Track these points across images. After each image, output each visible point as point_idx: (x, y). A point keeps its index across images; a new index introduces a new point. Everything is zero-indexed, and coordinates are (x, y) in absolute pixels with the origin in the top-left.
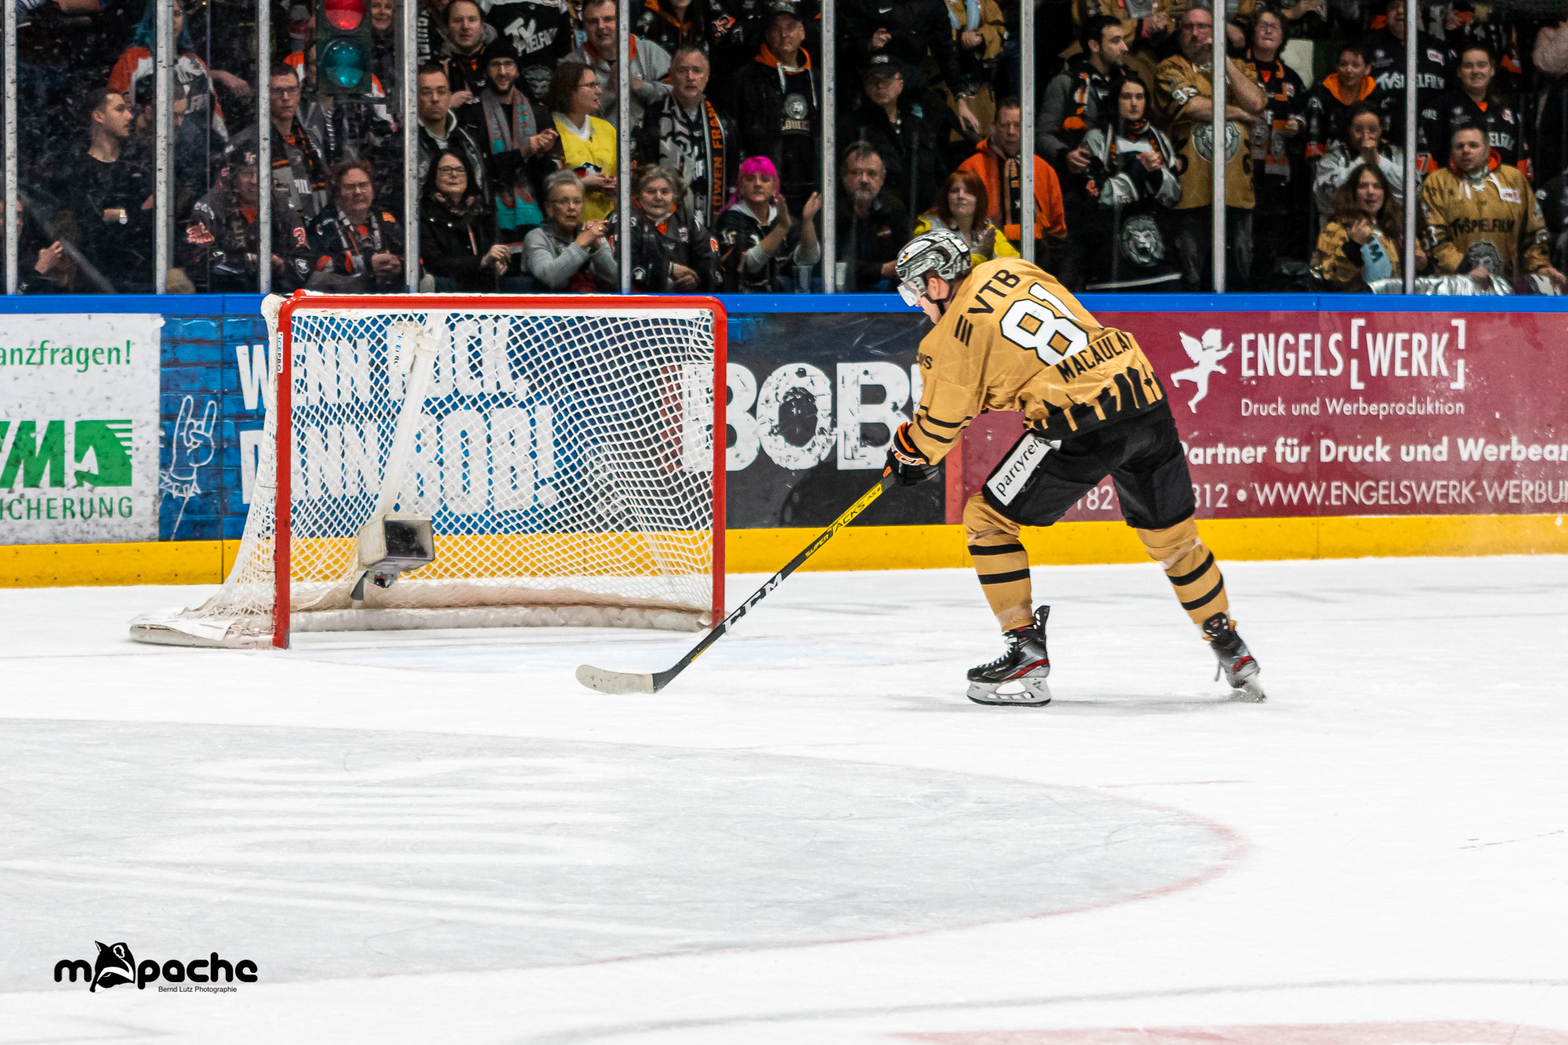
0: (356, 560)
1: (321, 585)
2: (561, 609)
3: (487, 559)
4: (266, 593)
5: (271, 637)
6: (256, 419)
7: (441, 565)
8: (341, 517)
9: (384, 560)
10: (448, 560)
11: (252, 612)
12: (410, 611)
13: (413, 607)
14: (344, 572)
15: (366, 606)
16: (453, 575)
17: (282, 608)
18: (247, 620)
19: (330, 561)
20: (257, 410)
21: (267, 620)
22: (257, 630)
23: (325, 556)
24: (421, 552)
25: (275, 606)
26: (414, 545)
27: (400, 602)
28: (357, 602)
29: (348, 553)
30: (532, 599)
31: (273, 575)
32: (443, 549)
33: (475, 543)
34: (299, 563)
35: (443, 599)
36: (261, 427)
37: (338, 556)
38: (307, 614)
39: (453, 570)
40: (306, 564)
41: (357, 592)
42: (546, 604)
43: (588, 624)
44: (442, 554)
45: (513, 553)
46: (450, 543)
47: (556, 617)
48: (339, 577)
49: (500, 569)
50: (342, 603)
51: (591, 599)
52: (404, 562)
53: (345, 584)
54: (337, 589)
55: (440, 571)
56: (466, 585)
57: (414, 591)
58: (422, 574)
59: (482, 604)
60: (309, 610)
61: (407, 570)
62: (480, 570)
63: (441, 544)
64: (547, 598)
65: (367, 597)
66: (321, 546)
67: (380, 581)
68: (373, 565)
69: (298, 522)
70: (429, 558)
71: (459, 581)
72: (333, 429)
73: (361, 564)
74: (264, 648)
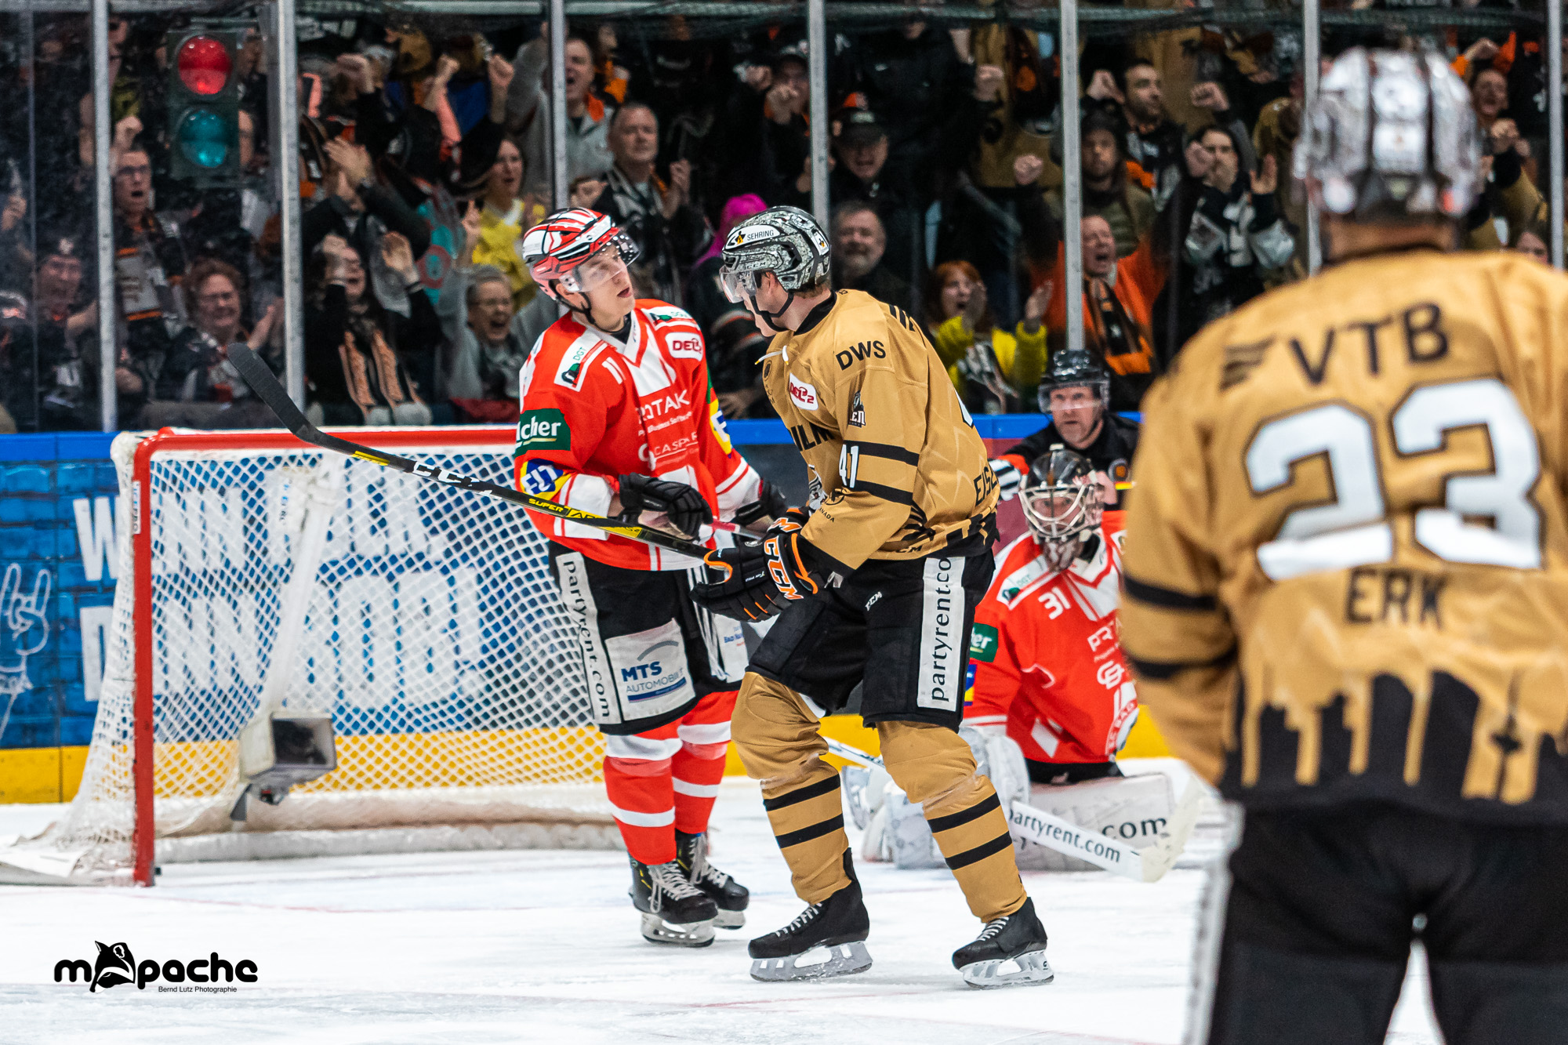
0: (236, 770)
1: (190, 802)
2: (497, 828)
3: (403, 767)
4: (122, 814)
5: (130, 872)
6: (104, 592)
7: (344, 775)
8: (217, 717)
9: (272, 769)
10: (353, 768)
11: (106, 840)
12: (306, 834)
13: (309, 828)
14: (222, 785)
15: (249, 829)
16: (359, 787)
17: (144, 832)
18: (99, 850)
19: (203, 774)
20: (101, 582)
21: (124, 850)
22: (113, 862)
23: (197, 767)
24: (319, 758)
25: (136, 831)
26: (309, 750)
27: (292, 822)
28: (238, 824)
29: (226, 763)
30: (461, 814)
31: (132, 792)
32: (346, 755)
33: (387, 747)
34: (163, 778)
35: (348, 817)
36: (110, 602)
37: (213, 766)
38: (175, 841)
39: (360, 780)
40: (173, 778)
41: (238, 812)
42: (478, 821)
43: (532, 847)
44: (346, 761)
45: (436, 758)
46: (355, 747)
47: (492, 838)
48: (216, 792)
49: (419, 779)
50: (219, 826)
51: (536, 815)
52: (297, 771)
53: (223, 800)
54: (212, 808)
55: (343, 782)
56: (376, 800)
57: (309, 808)
58: (320, 787)
59: (397, 823)
60: (177, 835)
61: (302, 782)
62: (394, 780)
63: (344, 747)
64: (480, 814)
65: (250, 817)
66: (193, 754)
67: (268, 796)
68: (259, 775)
69: (163, 726)
70: (330, 765)
71: (367, 793)
72: (199, 604)
73: (243, 776)
74: (122, 885)
